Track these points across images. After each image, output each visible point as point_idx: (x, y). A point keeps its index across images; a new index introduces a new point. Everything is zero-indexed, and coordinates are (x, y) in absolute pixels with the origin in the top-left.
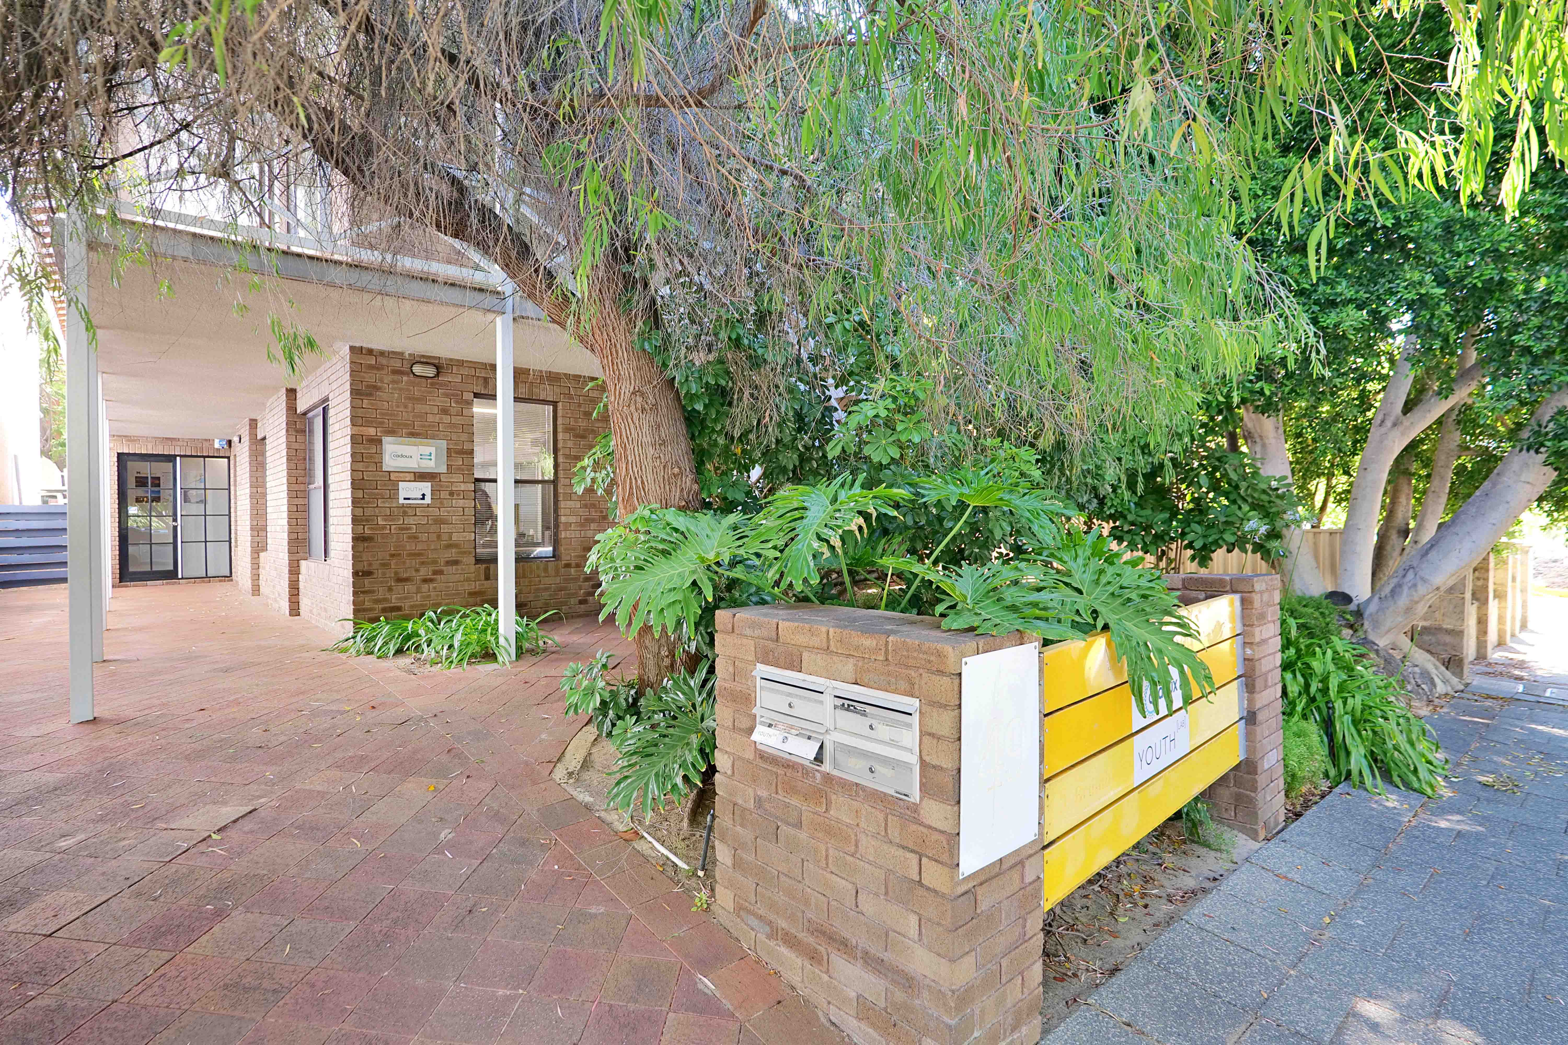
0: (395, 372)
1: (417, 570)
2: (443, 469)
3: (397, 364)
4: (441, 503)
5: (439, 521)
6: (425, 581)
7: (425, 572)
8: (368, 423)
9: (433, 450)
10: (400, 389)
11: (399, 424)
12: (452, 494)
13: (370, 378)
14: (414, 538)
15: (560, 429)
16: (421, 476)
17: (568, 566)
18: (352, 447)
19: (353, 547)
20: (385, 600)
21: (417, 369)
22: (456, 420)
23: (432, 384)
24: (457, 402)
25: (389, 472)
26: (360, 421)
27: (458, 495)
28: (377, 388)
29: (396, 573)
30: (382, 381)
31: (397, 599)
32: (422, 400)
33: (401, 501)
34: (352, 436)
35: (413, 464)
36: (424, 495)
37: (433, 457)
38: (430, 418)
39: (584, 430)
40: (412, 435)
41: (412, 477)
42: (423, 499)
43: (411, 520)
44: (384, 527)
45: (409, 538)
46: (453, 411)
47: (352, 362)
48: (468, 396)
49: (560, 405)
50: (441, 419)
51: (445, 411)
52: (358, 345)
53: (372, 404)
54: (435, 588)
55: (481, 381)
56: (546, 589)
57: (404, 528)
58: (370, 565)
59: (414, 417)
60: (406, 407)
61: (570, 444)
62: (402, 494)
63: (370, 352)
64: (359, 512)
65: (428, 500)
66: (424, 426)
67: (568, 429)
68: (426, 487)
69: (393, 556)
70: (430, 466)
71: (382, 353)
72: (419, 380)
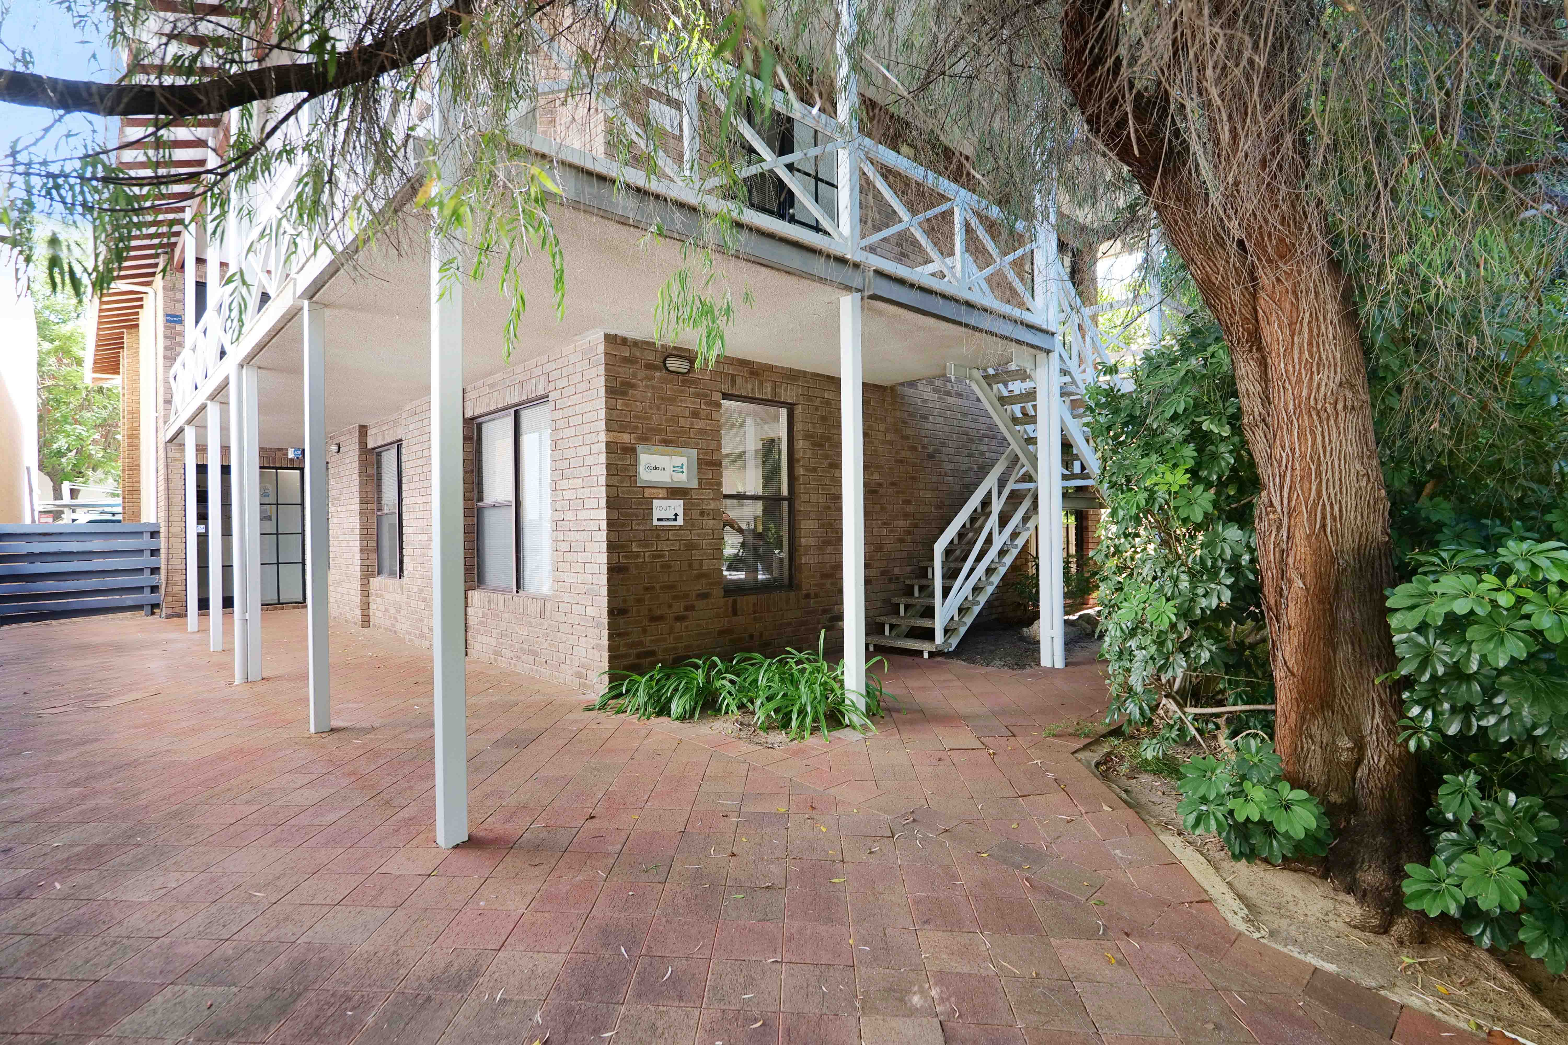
0: (649, 366)
1: (670, 606)
2: (694, 484)
3: (650, 357)
4: (693, 525)
5: (691, 546)
6: (678, 619)
7: (678, 607)
8: (623, 429)
9: (684, 460)
10: (653, 387)
11: (652, 429)
12: (702, 513)
13: (625, 372)
14: (666, 567)
15: (799, 436)
16: (674, 493)
17: (807, 596)
18: (607, 458)
19: (609, 580)
20: (641, 643)
21: (672, 363)
22: (705, 424)
23: (684, 381)
24: (706, 404)
25: (643, 487)
26: (614, 426)
27: (708, 514)
28: (632, 386)
29: (650, 610)
30: (635, 376)
31: (652, 641)
32: (672, 400)
33: (655, 523)
34: (608, 444)
35: (663, 478)
36: (676, 515)
37: (685, 469)
38: (682, 422)
39: (822, 437)
40: (666, 442)
41: (663, 493)
42: (675, 520)
43: (664, 546)
44: (637, 556)
45: (662, 567)
46: (703, 414)
47: (606, 354)
48: (717, 396)
49: (799, 410)
50: (692, 424)
51: (695, 414)
52: (612, 332)
53: (626, 405)
54: (686, 627)
55: (728, 379)
56: (789, 624)
57: (657, 556)
58: (625, 601)
59: (666, 420)
60: (658, 409)
61: (809, 454)
62: (656, 514)
63: (624, 341)
64: (614, 538)
65: (680, 522)
66: (676, 432)
67: (808, 437)
68: (677, 506)
69: (647, 589)
70: (682, 479)
71: (636, 343)
72: (671, 376)
